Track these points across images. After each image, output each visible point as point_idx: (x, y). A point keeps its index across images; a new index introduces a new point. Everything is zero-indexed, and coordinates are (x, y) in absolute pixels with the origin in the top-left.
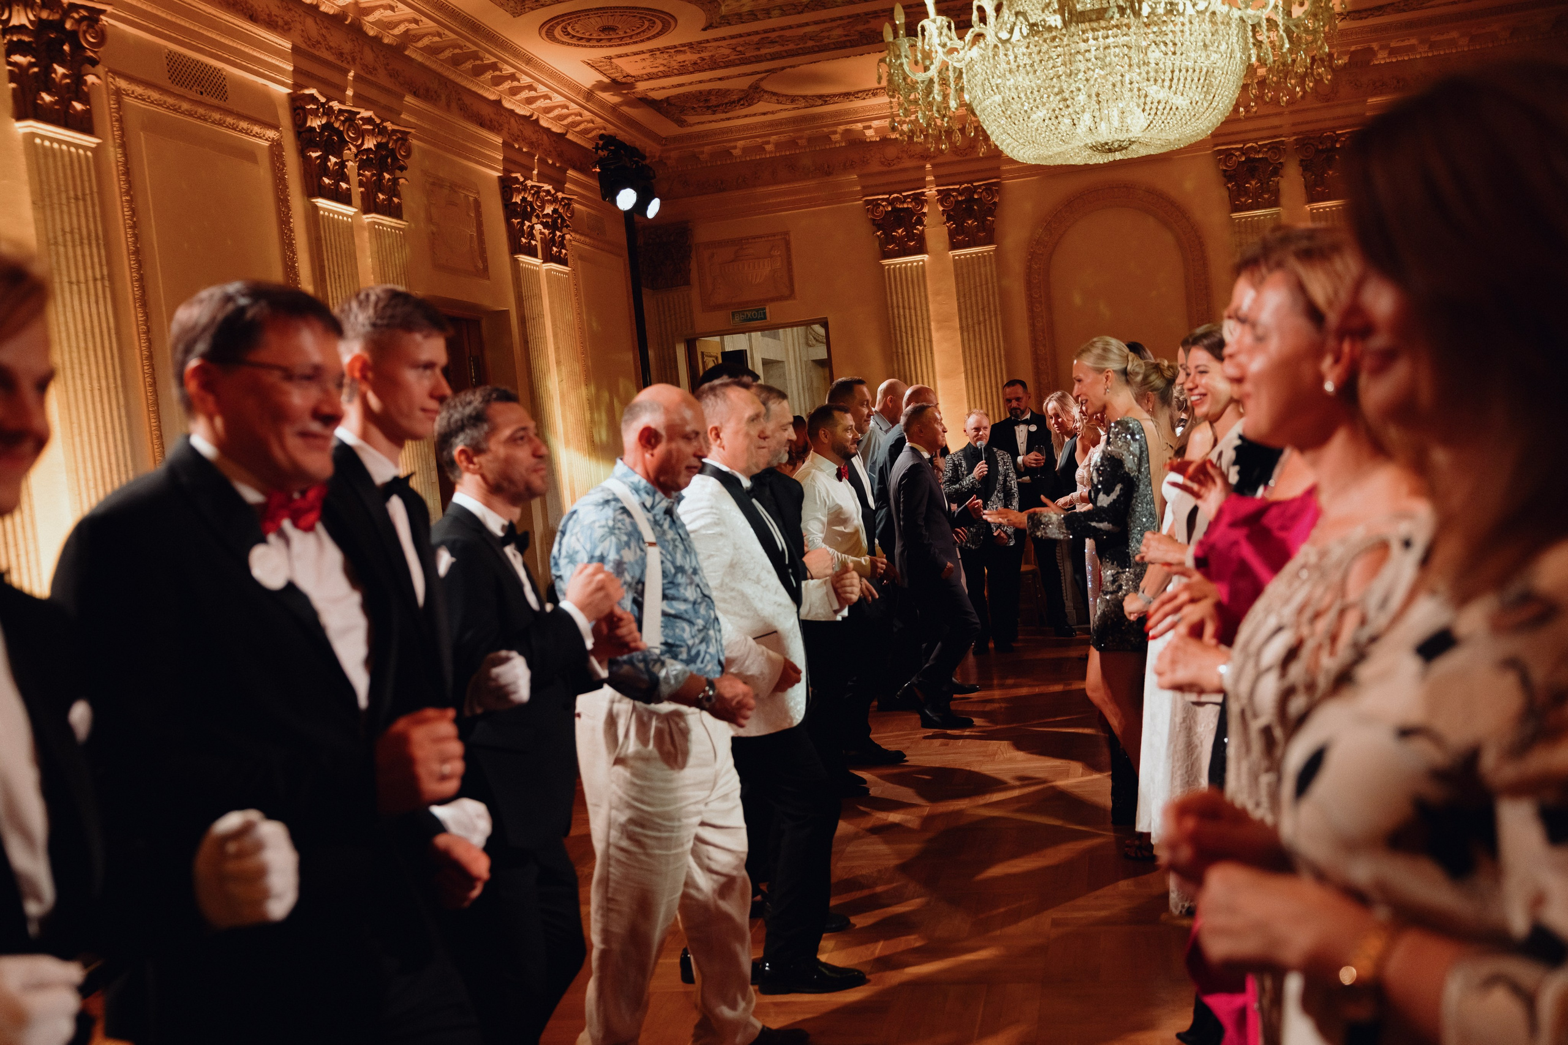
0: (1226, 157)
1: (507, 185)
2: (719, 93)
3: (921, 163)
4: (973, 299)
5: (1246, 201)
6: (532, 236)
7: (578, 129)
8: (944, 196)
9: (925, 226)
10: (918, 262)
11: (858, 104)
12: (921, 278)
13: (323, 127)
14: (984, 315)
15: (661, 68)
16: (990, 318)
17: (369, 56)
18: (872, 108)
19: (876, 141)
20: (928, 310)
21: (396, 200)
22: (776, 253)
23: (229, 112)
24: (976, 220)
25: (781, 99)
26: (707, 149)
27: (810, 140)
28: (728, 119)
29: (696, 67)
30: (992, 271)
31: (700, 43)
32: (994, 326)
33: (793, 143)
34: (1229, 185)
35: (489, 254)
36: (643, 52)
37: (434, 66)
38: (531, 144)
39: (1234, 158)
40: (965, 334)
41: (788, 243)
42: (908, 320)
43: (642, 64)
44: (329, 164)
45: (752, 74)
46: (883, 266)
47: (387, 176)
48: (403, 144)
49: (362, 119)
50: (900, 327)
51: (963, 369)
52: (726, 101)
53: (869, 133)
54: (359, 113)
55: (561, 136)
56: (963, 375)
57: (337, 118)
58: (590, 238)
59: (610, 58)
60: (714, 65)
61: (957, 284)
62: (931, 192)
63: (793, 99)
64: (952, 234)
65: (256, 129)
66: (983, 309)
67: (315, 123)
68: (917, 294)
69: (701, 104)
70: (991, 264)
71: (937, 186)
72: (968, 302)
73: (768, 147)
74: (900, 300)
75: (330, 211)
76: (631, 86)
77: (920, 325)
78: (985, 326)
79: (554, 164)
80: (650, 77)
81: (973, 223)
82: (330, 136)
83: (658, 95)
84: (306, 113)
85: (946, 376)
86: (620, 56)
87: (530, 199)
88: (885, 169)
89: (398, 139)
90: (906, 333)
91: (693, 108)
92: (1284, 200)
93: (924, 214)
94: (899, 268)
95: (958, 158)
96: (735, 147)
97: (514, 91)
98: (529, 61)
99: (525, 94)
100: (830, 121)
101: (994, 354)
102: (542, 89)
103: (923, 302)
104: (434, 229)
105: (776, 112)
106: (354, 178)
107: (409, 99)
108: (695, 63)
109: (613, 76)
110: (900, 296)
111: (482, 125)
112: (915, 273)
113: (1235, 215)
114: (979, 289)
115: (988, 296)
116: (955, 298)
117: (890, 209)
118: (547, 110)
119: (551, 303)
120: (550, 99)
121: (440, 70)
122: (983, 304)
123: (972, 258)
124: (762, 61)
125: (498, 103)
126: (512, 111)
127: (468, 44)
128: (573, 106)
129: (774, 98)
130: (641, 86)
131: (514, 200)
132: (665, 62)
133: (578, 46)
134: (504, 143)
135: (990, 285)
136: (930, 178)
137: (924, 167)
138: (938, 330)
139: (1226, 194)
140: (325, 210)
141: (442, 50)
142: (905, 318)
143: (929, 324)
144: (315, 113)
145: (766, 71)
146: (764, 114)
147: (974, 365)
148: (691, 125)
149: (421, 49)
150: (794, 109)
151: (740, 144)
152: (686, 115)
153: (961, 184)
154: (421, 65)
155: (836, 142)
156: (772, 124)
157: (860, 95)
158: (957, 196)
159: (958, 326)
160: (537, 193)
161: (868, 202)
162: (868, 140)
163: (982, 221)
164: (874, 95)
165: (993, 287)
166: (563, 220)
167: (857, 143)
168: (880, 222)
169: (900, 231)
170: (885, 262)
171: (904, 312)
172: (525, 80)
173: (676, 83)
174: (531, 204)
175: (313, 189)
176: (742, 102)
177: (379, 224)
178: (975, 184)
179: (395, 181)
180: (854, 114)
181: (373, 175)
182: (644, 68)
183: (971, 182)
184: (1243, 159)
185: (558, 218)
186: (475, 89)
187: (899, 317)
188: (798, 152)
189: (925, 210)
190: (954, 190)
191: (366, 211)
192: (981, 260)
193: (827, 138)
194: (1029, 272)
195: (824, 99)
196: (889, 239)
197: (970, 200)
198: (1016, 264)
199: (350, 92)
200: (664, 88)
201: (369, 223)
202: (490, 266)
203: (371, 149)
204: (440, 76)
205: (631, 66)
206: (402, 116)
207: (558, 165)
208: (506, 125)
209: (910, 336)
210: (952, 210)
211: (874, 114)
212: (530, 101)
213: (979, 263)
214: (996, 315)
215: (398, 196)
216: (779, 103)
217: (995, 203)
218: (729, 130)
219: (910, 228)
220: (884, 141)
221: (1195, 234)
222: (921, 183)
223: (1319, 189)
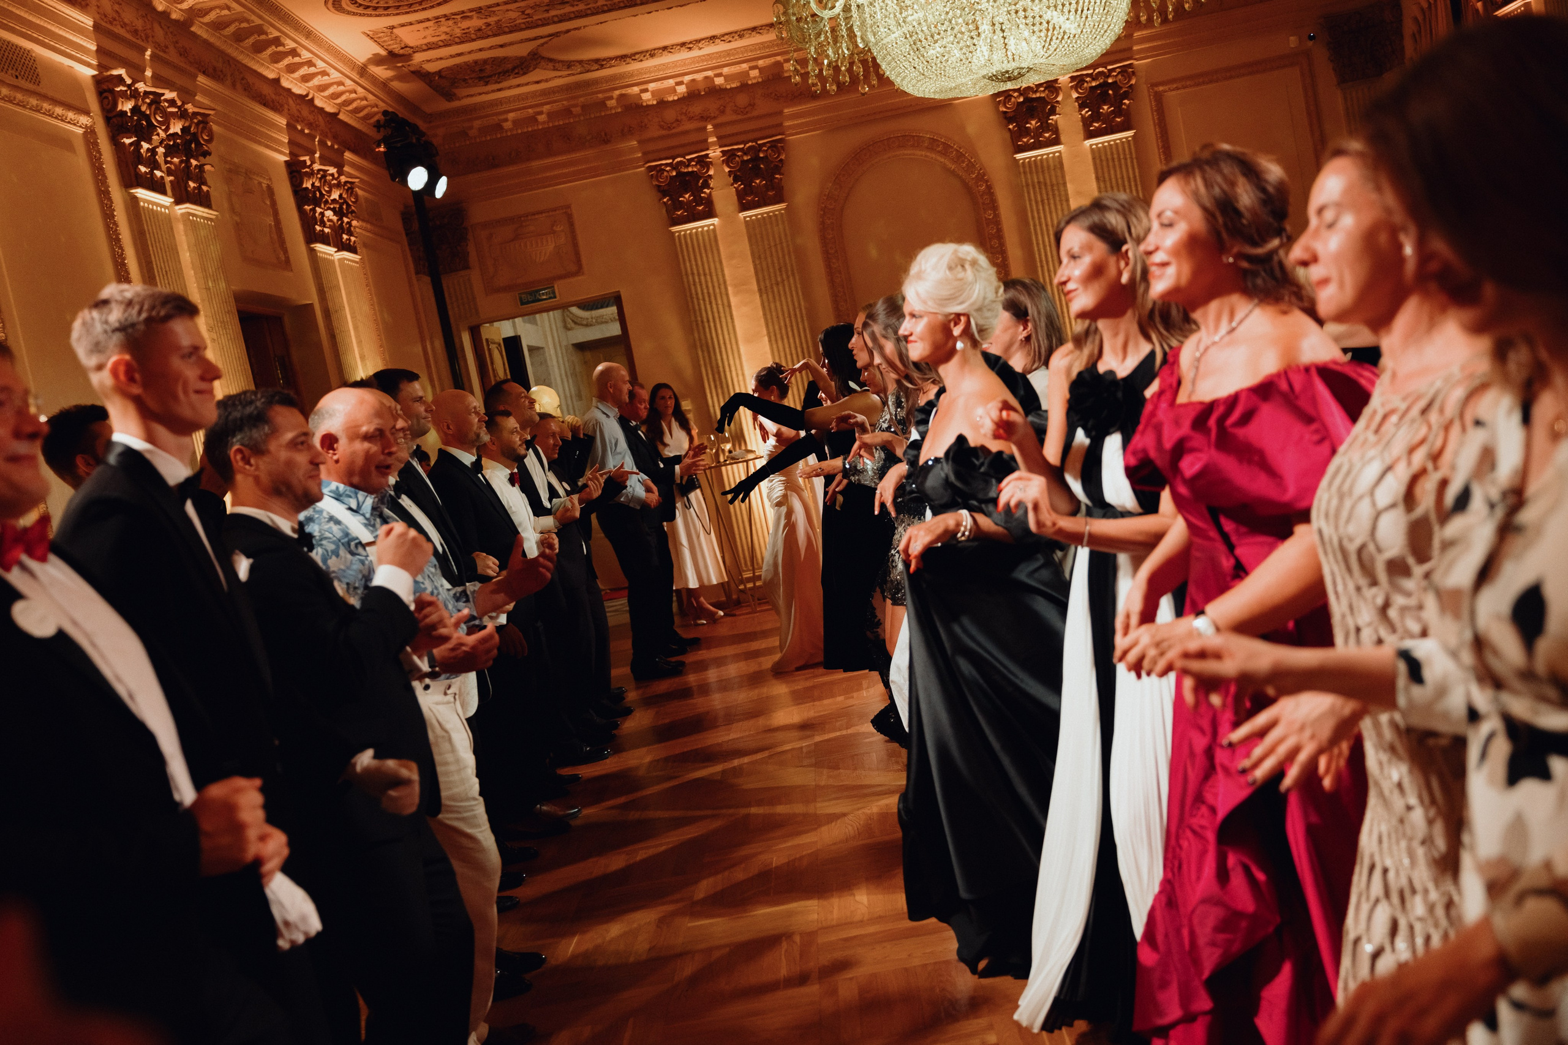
0: (1006, 98)
1: (295, 170)
2: (494, 60)
3: (701, 124)
4: (769, 260)
5: (1028, 141)
6: (323, 224)
7: (350, 108)
8: (729, 157)
9: (712, 189)
10: (708, 226)
11: (634, 66)
12: (713, 244)
13: (133, 110)
14: (781, 275)
15: (443, 37)
16: (788, 277)
17: (159, 33)
18: (648, 70)
19: (653, 105)
20: (723, 275)
21: (205, 188)
22: (558, 228)
23: (44, 97)
24: (763, 179)
25: (557, 65)
26: (477, 124)
27: (584, 107)
28: (500, 90)
29: (480, 34)
30: (785, 230)
31: (489, 7)
32: (793, 285)
33: (567, 111)
34: (1011, 127)
35: (288, 245)
36: (428, 20)
37: (218, 43)
38: (310, 125)
39: (1013, 99)
40: (765, 296)
41: (570, 217)
42: (704, 286)
43: (423, 33)
44: (142, 151)
45: (535, 39)
46: (673, 233)
47: (194, 162)
48: (204, 128)
49: (166, 100)
50: (697, 294)
51: (765, 332)
52: (500, 70)
53: (646, 96)
54: (163, 94)
55: (335, 115)
56: (766, 339)
57: (144, 102)
58: (371, 224)
59: (393, 27)
60: (499, 31)
61: (751, 245)
62: (715, 153)
63: (569, 65)
64: (740, 195)
65: (71, 115)
66: (780, 269)
67: (127, 106)
68: (711, 260)
69: (473, 75)
70: (783, 222)
71: (720, 147)
72: (764, 264)
73: (542, 118)
74: (694, 267)
75: (149, 202)
76: (407, 58)
77: (717, 291)
78: (784, 286)
79: (332, 146)
80: (430, 47)
81: (761, 182)
82: (139, 120)
83: (432, 68)
84: (115, 97)
85: (749, 341)
86: (403, 25)
87: (317, 184)
88: (664, 132)
89: (199, 122)
90: (704, 300)
91: (465, 80)
92: (1063, 138)
93: (710, 177)
94: (690, 234)
95: (740, 117)
96: (506, 120)
97: (292, 69)
98: (309, 34)
99: (304, 71)
100: (605, 86)
101: (796, 315)
102: (321, 65)
103: (718, 264)
104: (237, 218)
105: (550, 79)
106: (164, 167)
107: (201, 79)
108: (480, 30)
109: (390, 48)
110: (694, 263)
111: (265, 104)
112: (706, 238)
113: (1019, 156)
114: (773, 250)
115: (784, 256)
116: (751, 261)
117: (674, 174)
118: (322, 88)
119: (348, 294)
120: (328, 75)
121: (223, 47)
122: (779, 263)
123: (764, 218)
124: (548, 24)
125: (277, 81)
126: (289, 90)
127: (253, 18)
128: (348, 82)
129: (550, 65)
130: (418, 58)
131: (304, 186)
132: (447, 30)
133: (364, 15)
134: (288, 125)
135: (785, 245)
136: (712, 140)
137: (705, 128)
138: (736, 294)
139: (1008, 135)
140: (145, 201)
141: (227, 25)
142: (701, 285)
143: (726, 289)
144: (123, 94)
145: (550, 35)
146: (537, 82)
147: (777, 327)
148: (459, 99)
149: (206, 24)
150: (569, 75)
151: (511, 116)
152: (457, 87)
153: (745, 143)
154: (205, 41)
155: (611, 108)
156: (544, 93)
157: (637, 56)
158: (742, 156)
159: (755, 287)
160: (324, 176)
161: (651, 169)
162: (645, 104)
163: (770, 178)
164: (652, 56)
165: (788, 246)
166: (348, 206)
167: (633, 107)
168: (666, 188)
169: (687, 196)
170: (675, 229)
171: (700, 279)
172: (306, 55)
173: (453, 53)
174: (319, 189)
175: (131, 180)
176: (516, 71)
177: (194, 215)
178: (759, 142)
179: (201, 167)
180: (629, 77)
181: (181, 162)
182: (425, 38)
183: (755, 140)
184: (1021, 99)
185: (343, 204)
186: (256, 67)
187: (695, 285)
188: (572, 120)
189: (711, 172)
190: (739, 150)
191: (178, 202)
192: (773, 219)
193: (602, 104)
194: (823, 229)
195: (600, 63)
196: (676, 204)
198: (809, 222)
199: (148, 73)
200: (441, 59)
201: (183, 215)
202: (292, 258)
203: (177, 133)
204: (222, 53)
205: (411, 37)
206: (197, 98)
207: (336, 147)
208: (286, 106)
209: (707, 302)
210: (739, 170)
211: (652, 76)
212: (306, 79)
213: (771, 223)
214: (793, 274)
215: (205, 184)
216: (555, 69)
217: (781, 160)
218: (500, 102)
219: (697, 192)
220: (662, 104)
221: (982, 177)
222: (704, 145)
223: (1096, 125)
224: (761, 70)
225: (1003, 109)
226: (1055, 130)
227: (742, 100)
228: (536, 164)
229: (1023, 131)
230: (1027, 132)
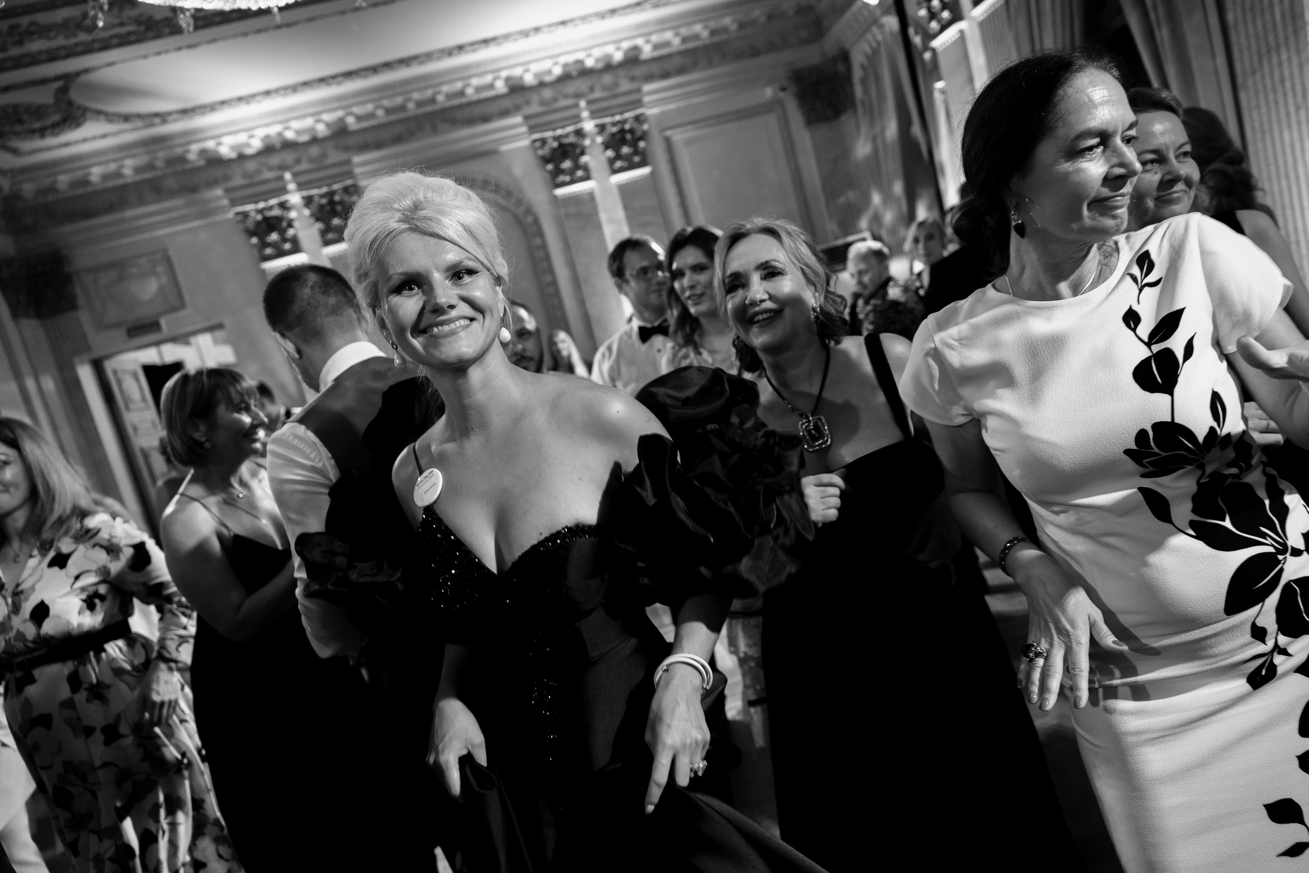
0: (543, 144)
3: (280, 173)
5: (564, 178)
8: (308, 201)
9: (296, 229)
18: (216, 124)
19: (232, 158)
22: (159, 270)
24: (340, 219)
25: (113, 118)
26: (62, 178)
27: (170, 162)
28: (63, 145)
33: (150, 167)
39: (549, 146)
41: (168, 261)
46: (264, 270)
53: (223, 150)
62: (295, 198)
64: (323, 233)
71: (299, 192)
73: (127, 171)
88: (247, 181)
92: (594, 174)
93: (293, 219)
95: (314, 166)
96: (91, 174)
100: (183, 140)
105: (116, 134)
113: (558, 192)
117: (259, 217)
136: (292, 186)
137: (281, 178)
139: (547, 176)
145: (59, 78)
151: (95, 170)
153: (320, 188)
155: (193, 162)
158: (319, 200)
161: (237, 214)
162: (224, 157)
167: (214, 161)
168: (253, 230)
169: (274, 236)
170: (265, 266)
178: (332, 188)
180: (202, 131)
183: (328, 186)
184: (556, 145)
188: (159, 174)
189: (293, 215)
190: (316, 194)
193: (183, 159)
196: (264, 244)
197: (332, 203)
210: (318, 212)
211: (224, 130)
219: (282, 232)
220: (242, 157)
221: (529, 211)
222: (283, 190)
223: (619, 163)
224: (328, 125)
225: (540, 152)
226: (586, 168)
227: (315, 151)
228: (129, 213)
229: (558, 171)
230: (562, 172)
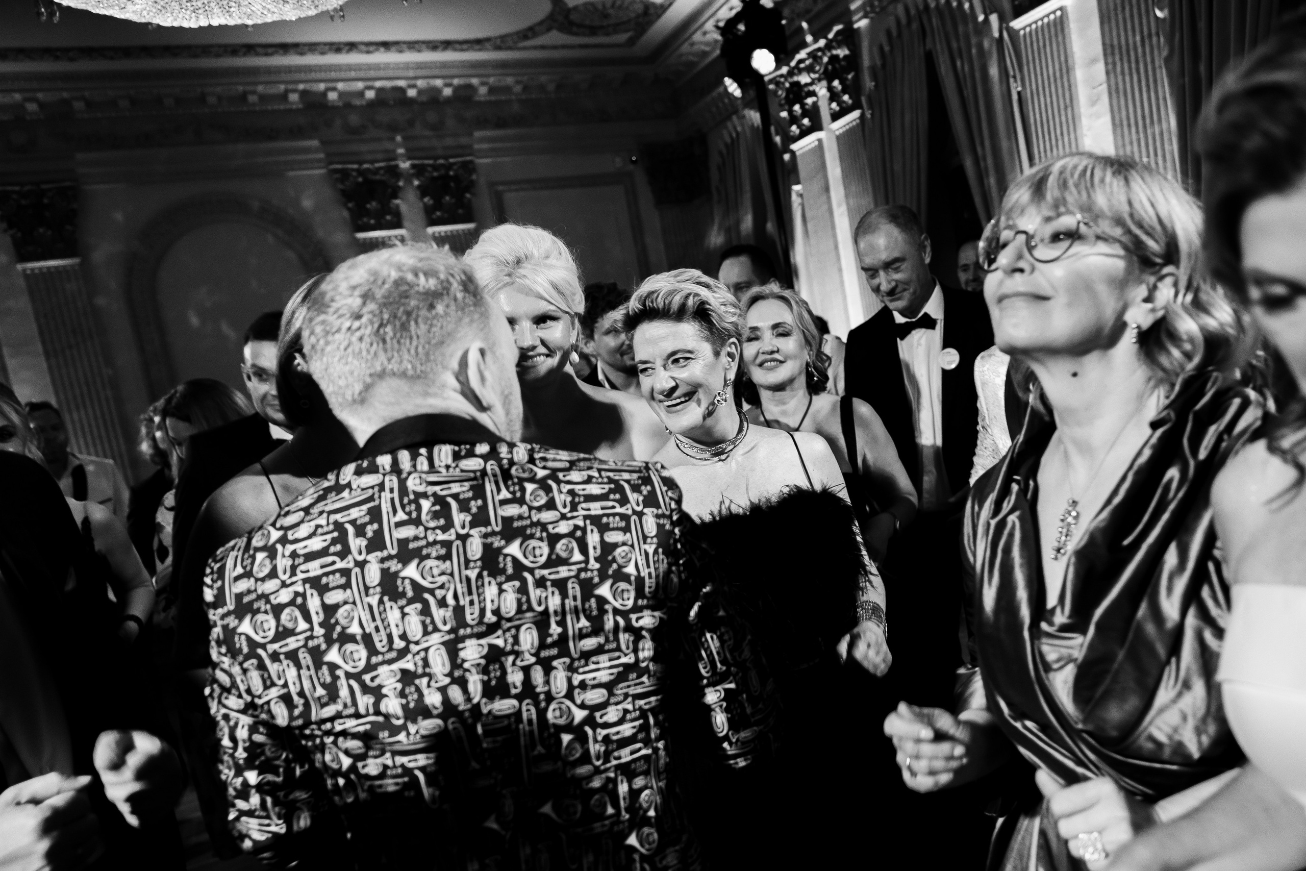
0: (343, 176)
5: (368, 221)
24: (49, 228)
34: (351, 205)
39: (351, 178)
64: (18, 244)
81: (45, 231)
92: (405, 223)
113: (361, 235)
123: (52, 273)
139: (347, 213)
163: (59, 229)
184: (361, 179)
198: (111, 280)
217: (74, 210)
223: (438, 213)
225: (341, 186)
226: (397, 214)
229: (362, 212)
